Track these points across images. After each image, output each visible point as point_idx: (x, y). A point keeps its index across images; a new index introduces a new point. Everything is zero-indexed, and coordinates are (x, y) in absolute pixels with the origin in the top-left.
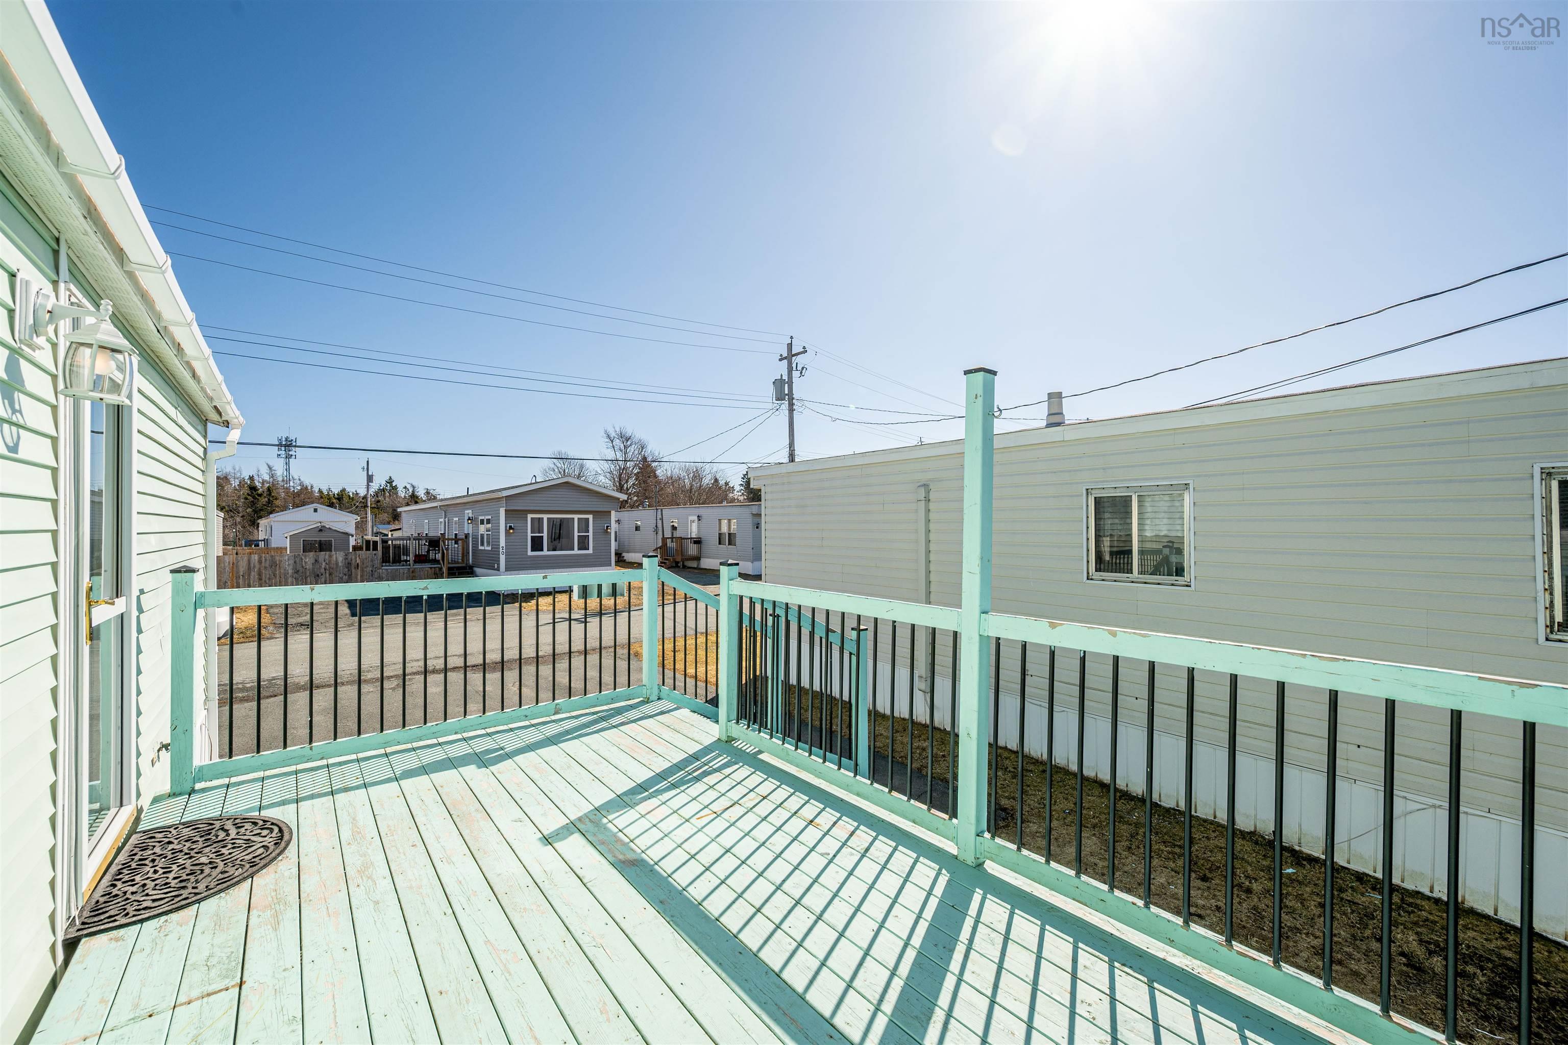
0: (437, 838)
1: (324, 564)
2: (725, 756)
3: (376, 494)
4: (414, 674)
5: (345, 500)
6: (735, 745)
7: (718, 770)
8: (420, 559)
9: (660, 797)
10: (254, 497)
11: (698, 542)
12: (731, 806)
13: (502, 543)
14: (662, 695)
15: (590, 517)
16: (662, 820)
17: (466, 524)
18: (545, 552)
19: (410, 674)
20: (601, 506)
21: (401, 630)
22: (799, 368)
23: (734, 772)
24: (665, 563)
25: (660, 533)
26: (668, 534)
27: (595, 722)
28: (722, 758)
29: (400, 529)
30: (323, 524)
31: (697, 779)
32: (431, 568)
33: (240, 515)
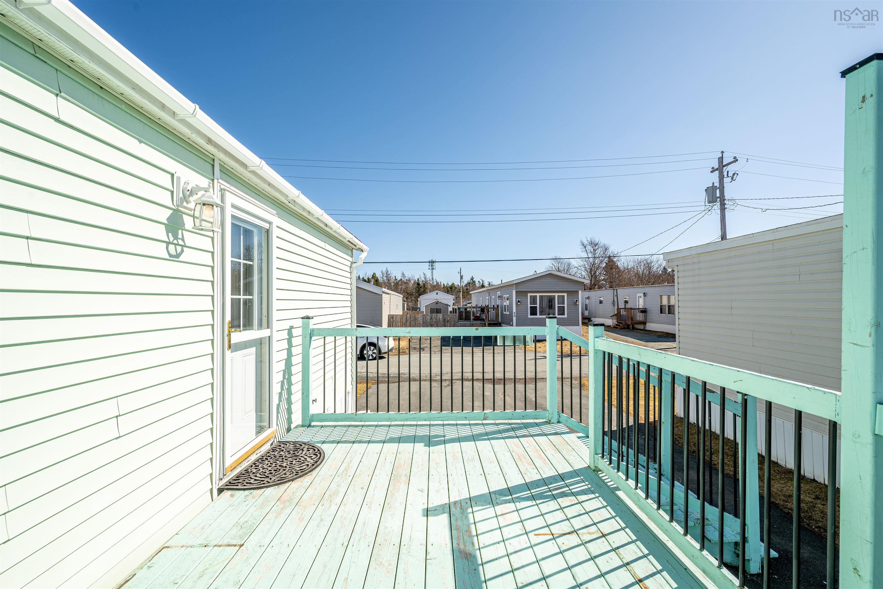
0: (376, 487)
1: (434, 319)
2: (587, 483)
3: (466, 285)
4: (457, 380)
5: (453, 288)
6: (601, 475)
7: (573, 494)
8: (477, 318)
9: (517, 504)
10: (419, 289)
11: (644, 311)
12: (569, 533)
13: (514, 310)
14: (561, 420)
15: (565, 295)
16: (508, 525)
17: (498, 300)
18: (538, 316)
19: (456, 380)
20: (572, 288)
21: (461, 355)
22: (730, 174)
23: (587, 500)
24: (619, 325)
25: (616, 305)
26: (622, 305)
27: (507, 430)
28: (584, 484)
29: (471, 303)
30: (438, 300)
31: (554, 497)
32: (481, 323)
33: (414, 296)
